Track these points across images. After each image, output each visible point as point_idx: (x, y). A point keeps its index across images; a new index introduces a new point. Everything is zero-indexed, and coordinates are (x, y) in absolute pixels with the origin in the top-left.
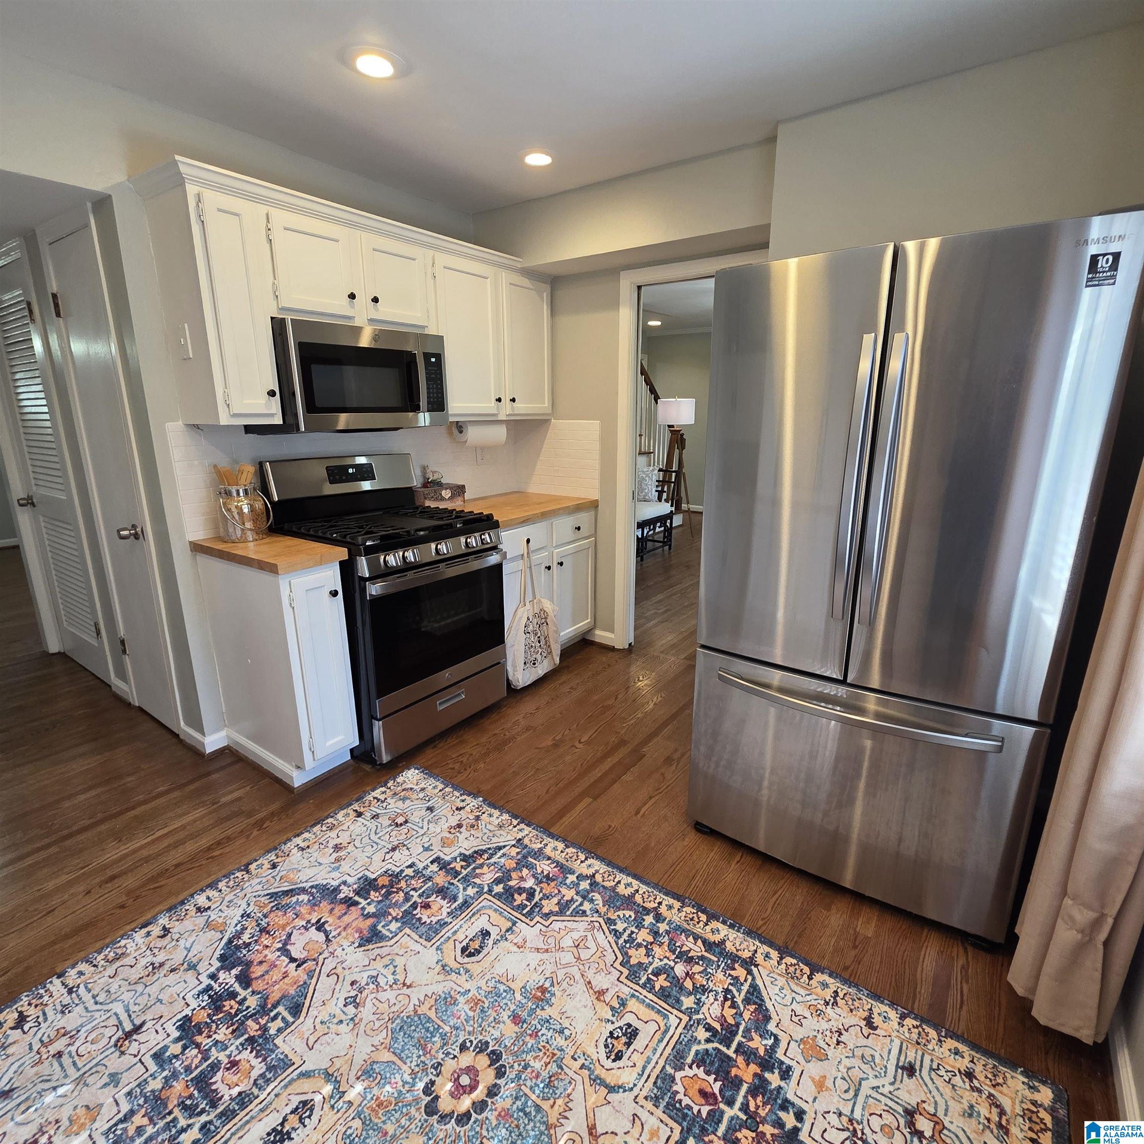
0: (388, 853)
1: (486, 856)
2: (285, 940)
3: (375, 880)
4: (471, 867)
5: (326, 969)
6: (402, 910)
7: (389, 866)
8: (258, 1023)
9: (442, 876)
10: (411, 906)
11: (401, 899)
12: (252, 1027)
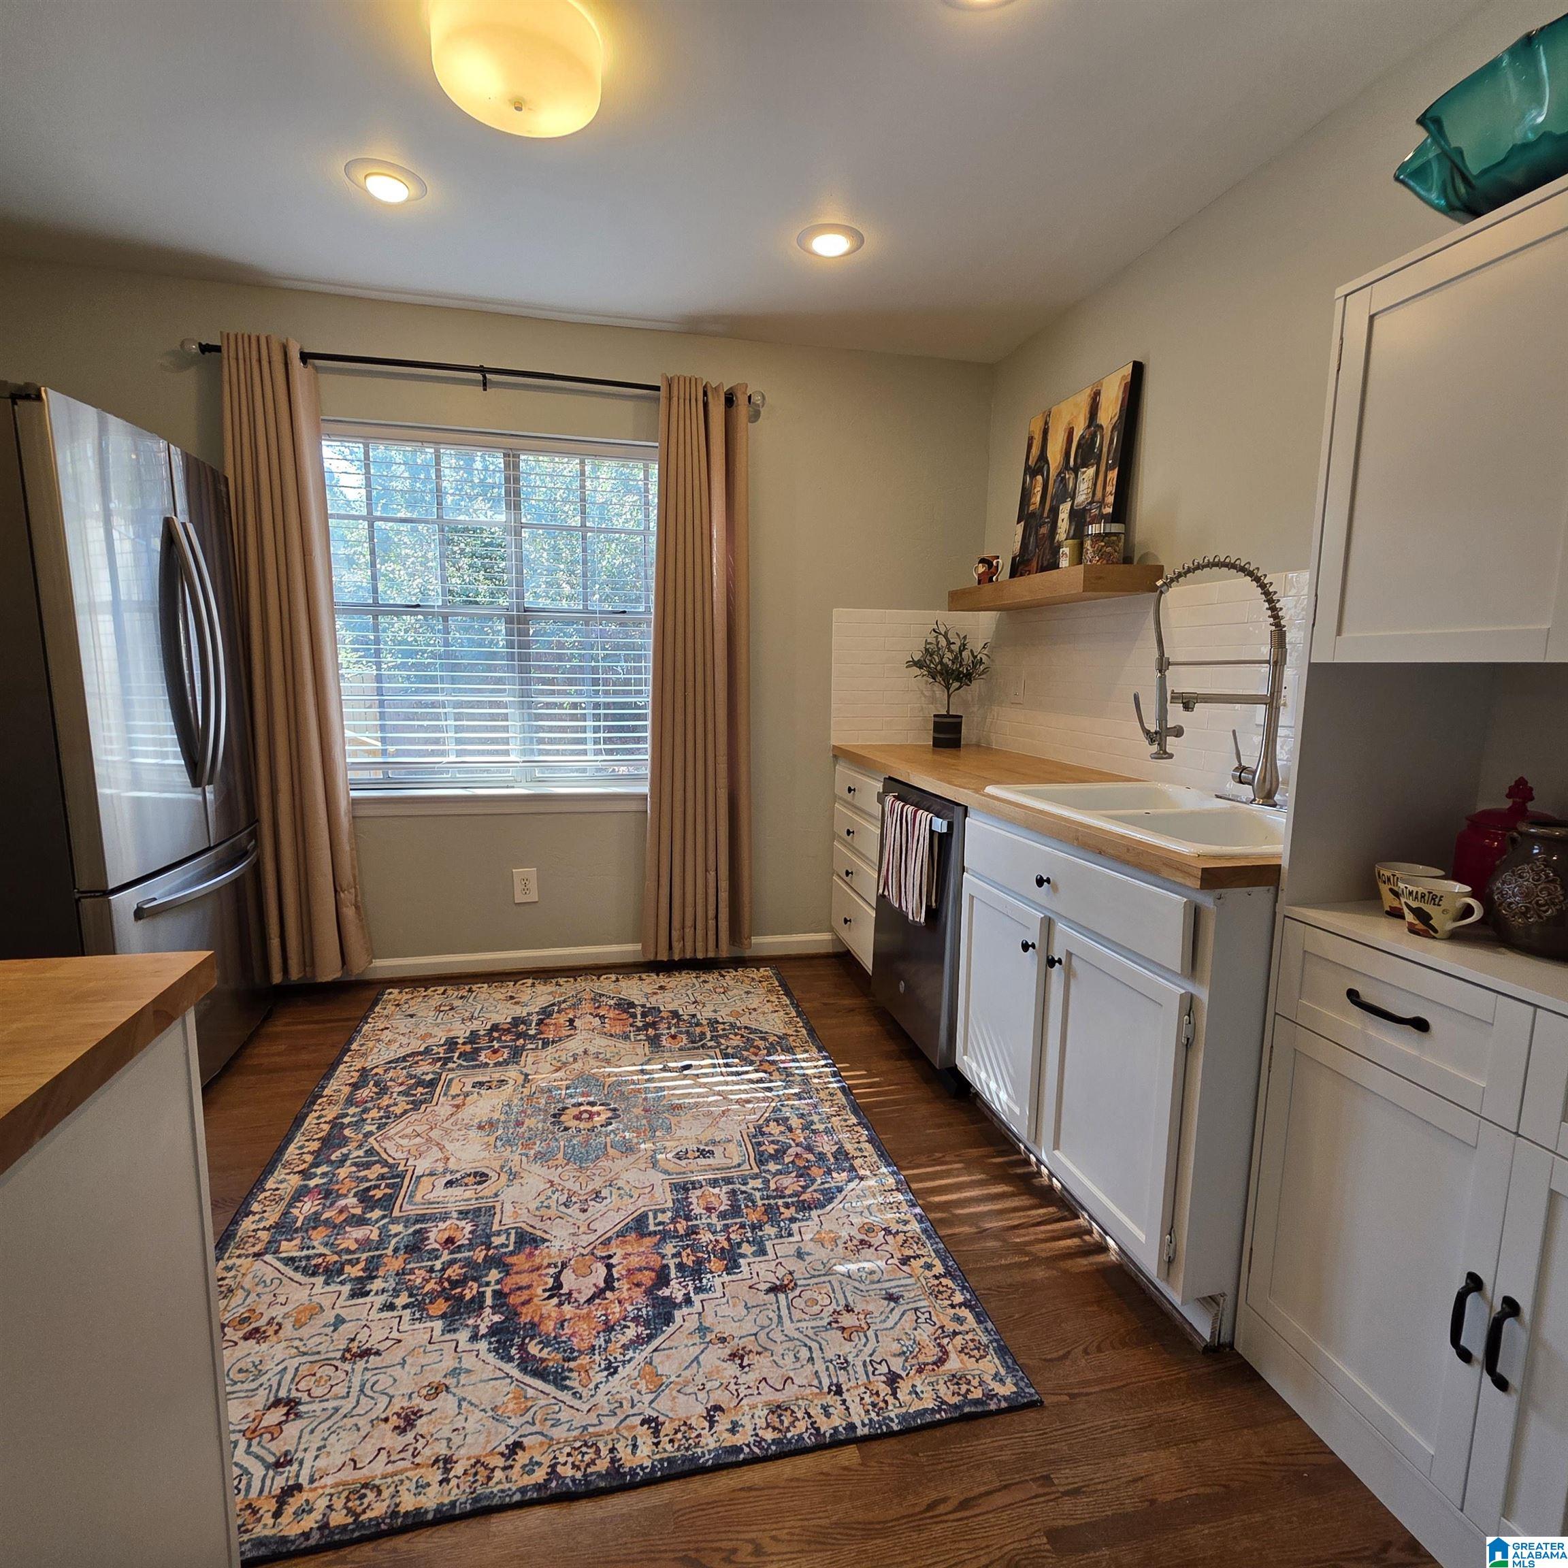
0: (376, 1353)
2: (598, 1298)
3: (443, 1316)
5: (593, 1237)
6: (472, 1253)
7: (406, 1326)
8: (675, 1227)
9: (387, 1268)
10: (459, 1252)
11: (456, 1267)
12: (681, 1227)
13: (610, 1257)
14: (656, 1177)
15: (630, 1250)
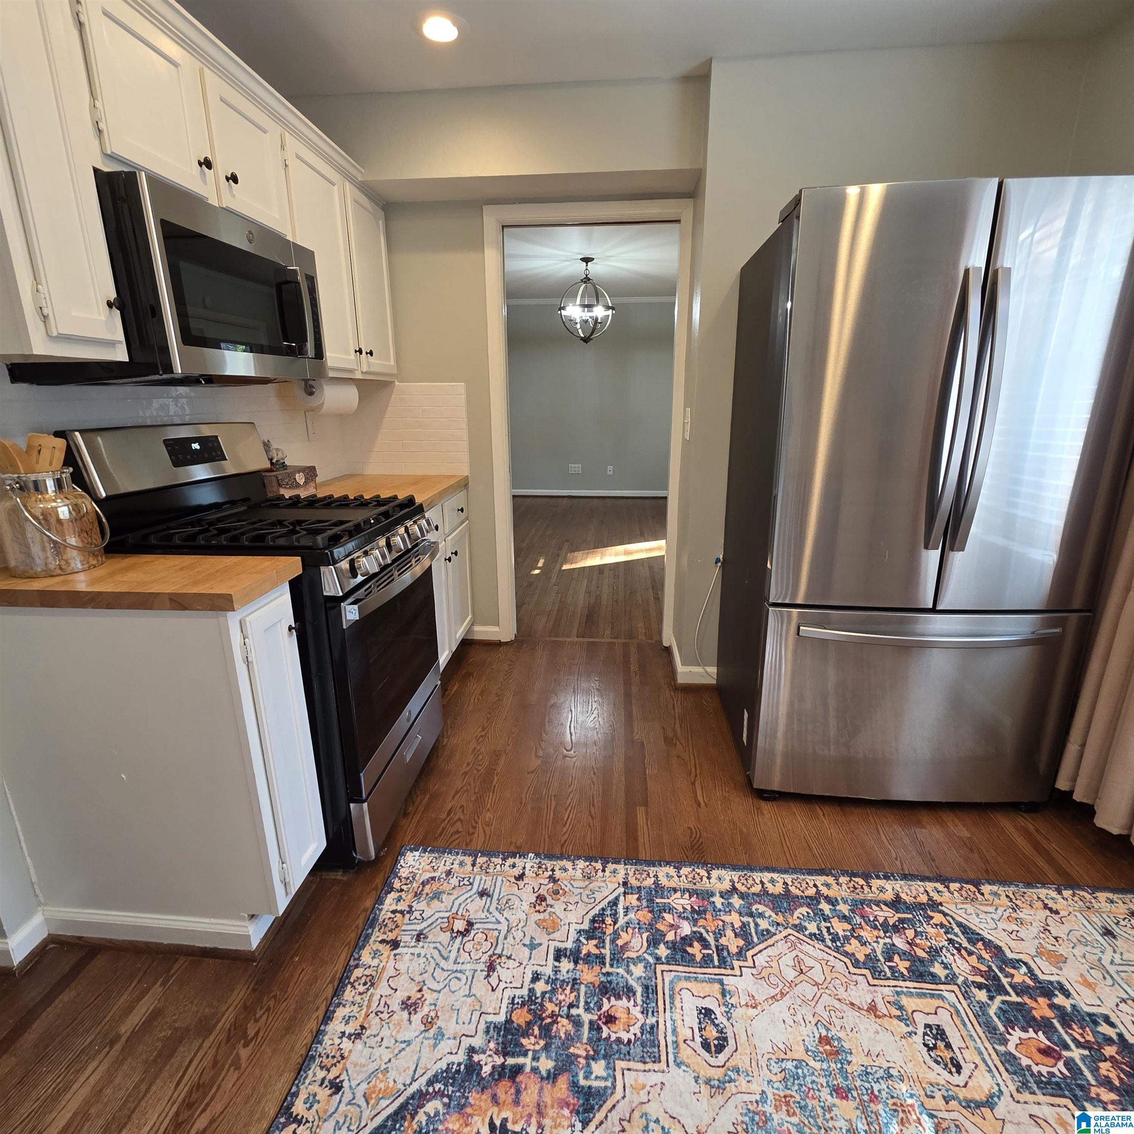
0: (488, 976)
1: (609, 920)
3: (509, 1021)
4: (607, 941)
6: (585, 1041)
7: (508, 993)
9: (586, 970)
10: (591, 1029)
11: (570, 1027)
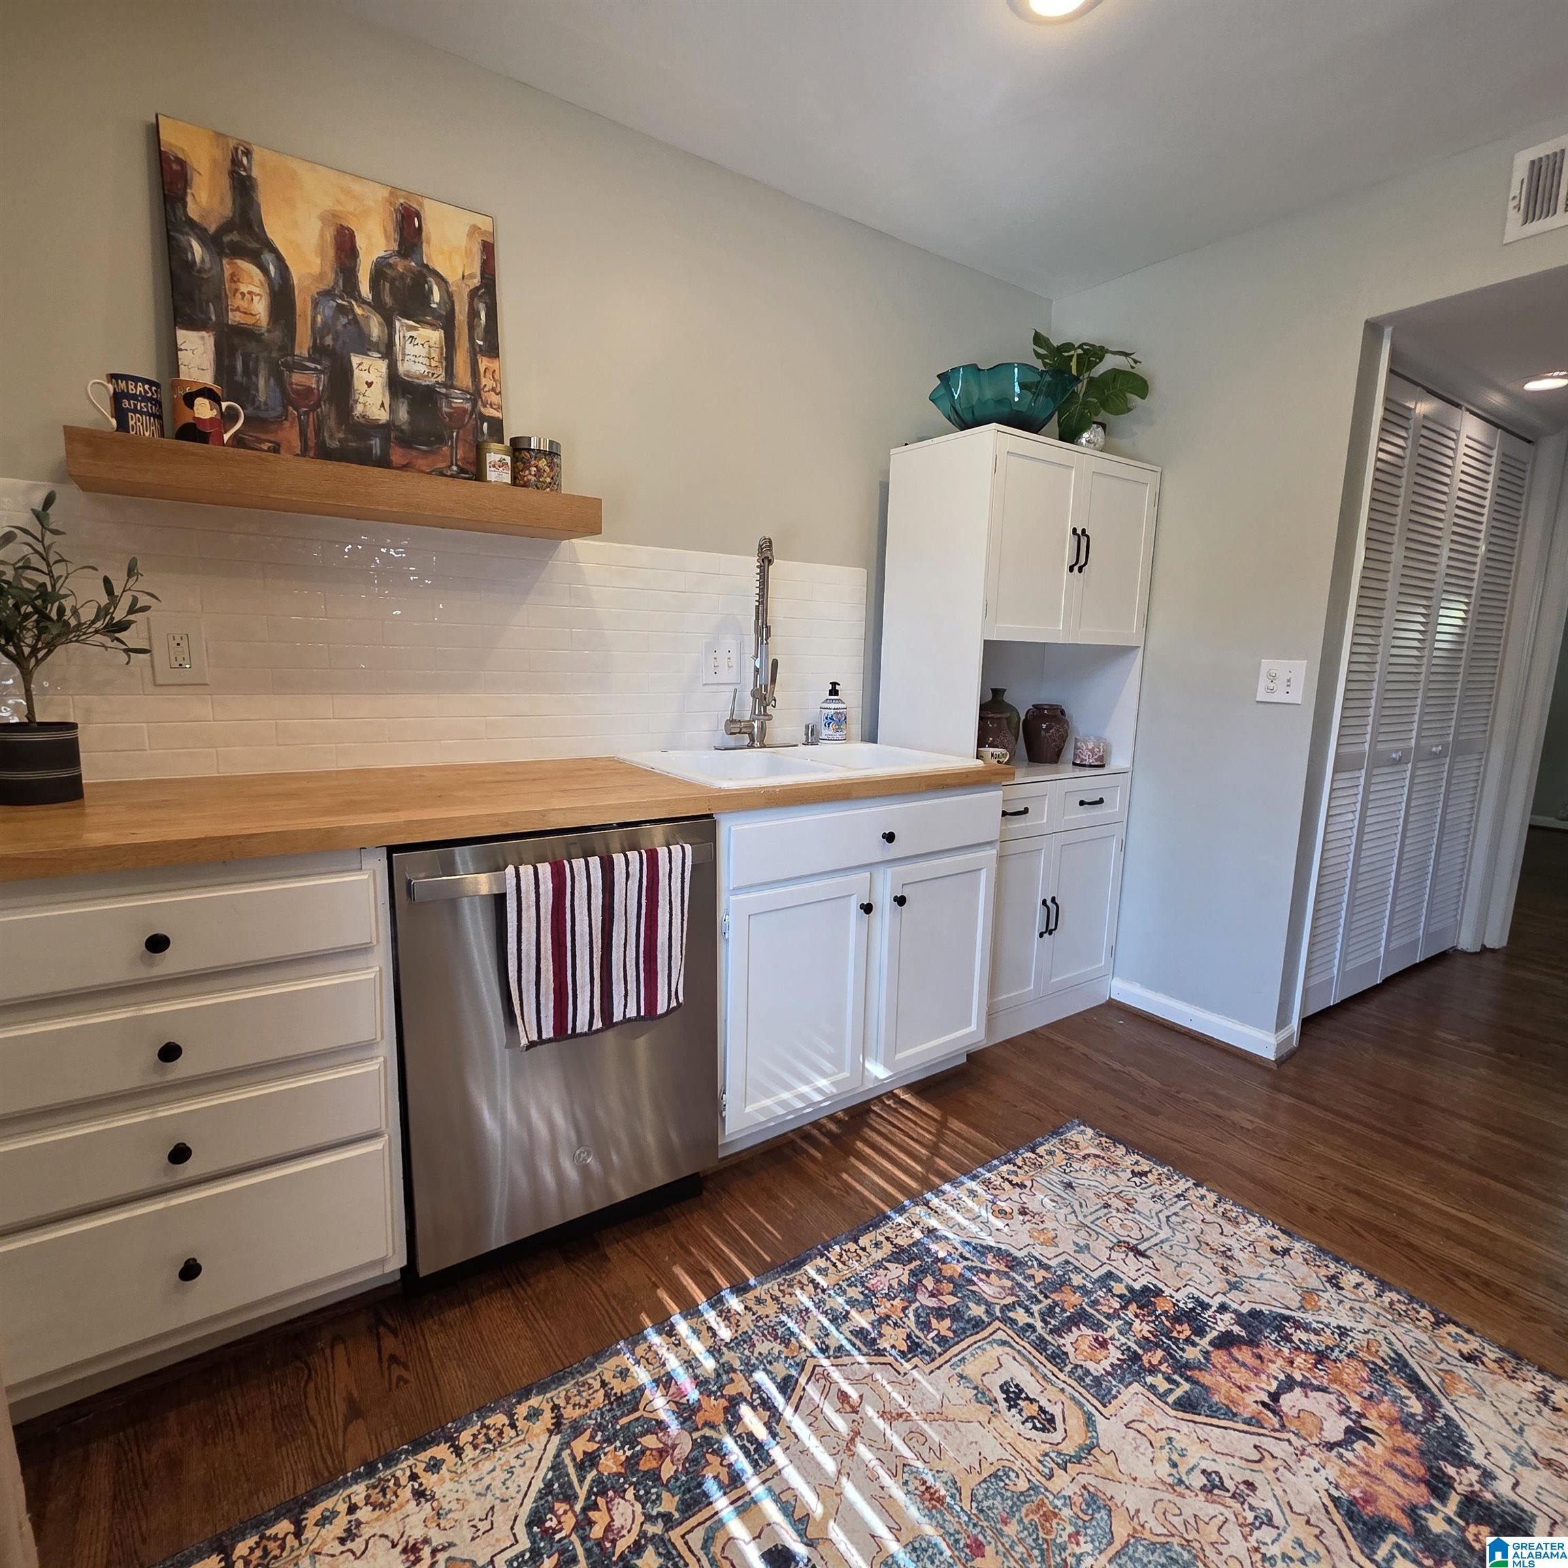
5: (1268, 1443)
8: (1160, 1363)
12: (1154, 1357)
13: (1264, 1404)
14: (1109, 1430)
15: (1235, 1392)
